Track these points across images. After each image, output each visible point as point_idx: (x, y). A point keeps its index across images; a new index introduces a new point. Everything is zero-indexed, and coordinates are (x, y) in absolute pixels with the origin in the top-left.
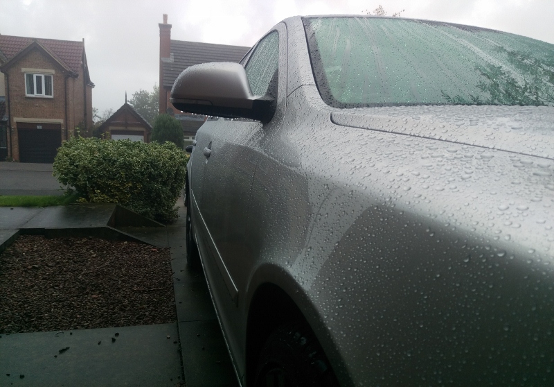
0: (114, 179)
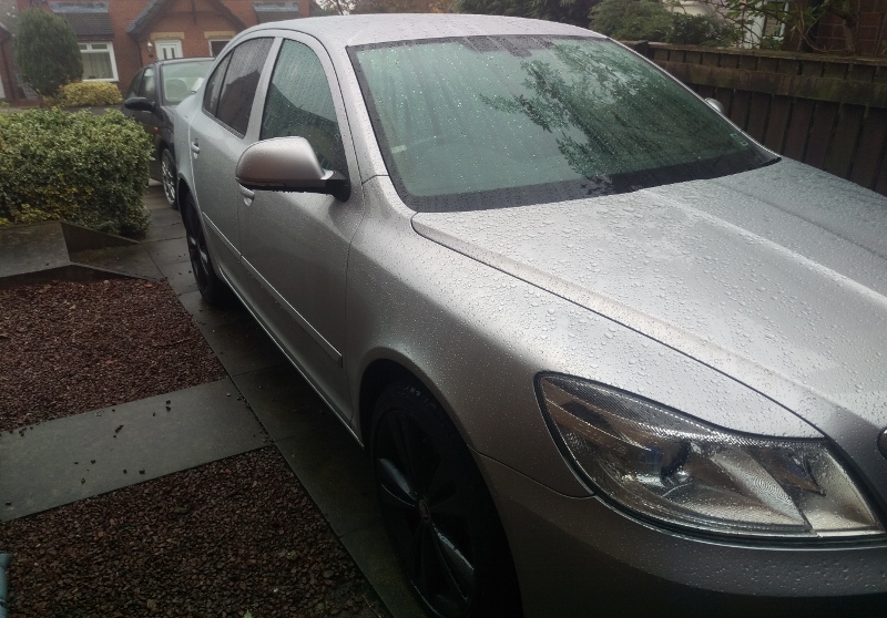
0: (45, 184)
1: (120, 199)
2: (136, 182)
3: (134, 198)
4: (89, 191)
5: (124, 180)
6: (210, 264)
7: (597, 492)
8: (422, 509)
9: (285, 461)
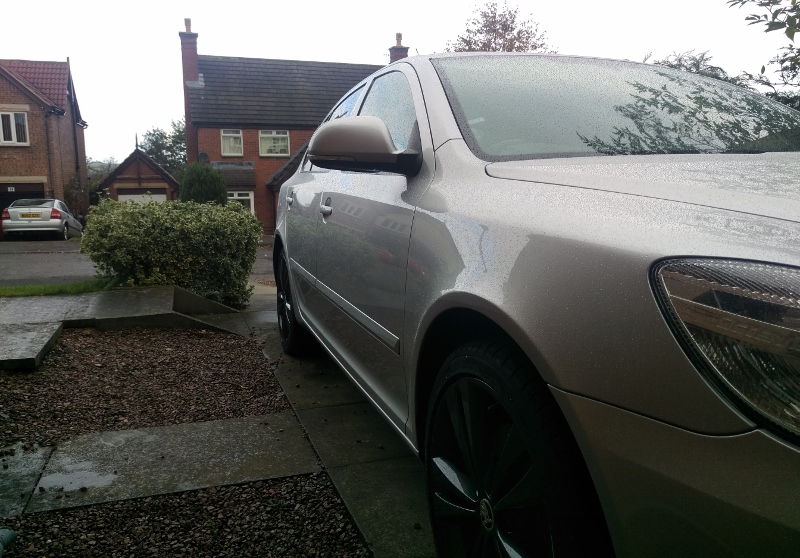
1: (227, 272)
2: (243, 259)
3: (240, 273)
4: (202, 261)
5: (233, 256)
6: (293, 312)
7: (762, 422)
8: (484, 512)
9: (334, 488)
